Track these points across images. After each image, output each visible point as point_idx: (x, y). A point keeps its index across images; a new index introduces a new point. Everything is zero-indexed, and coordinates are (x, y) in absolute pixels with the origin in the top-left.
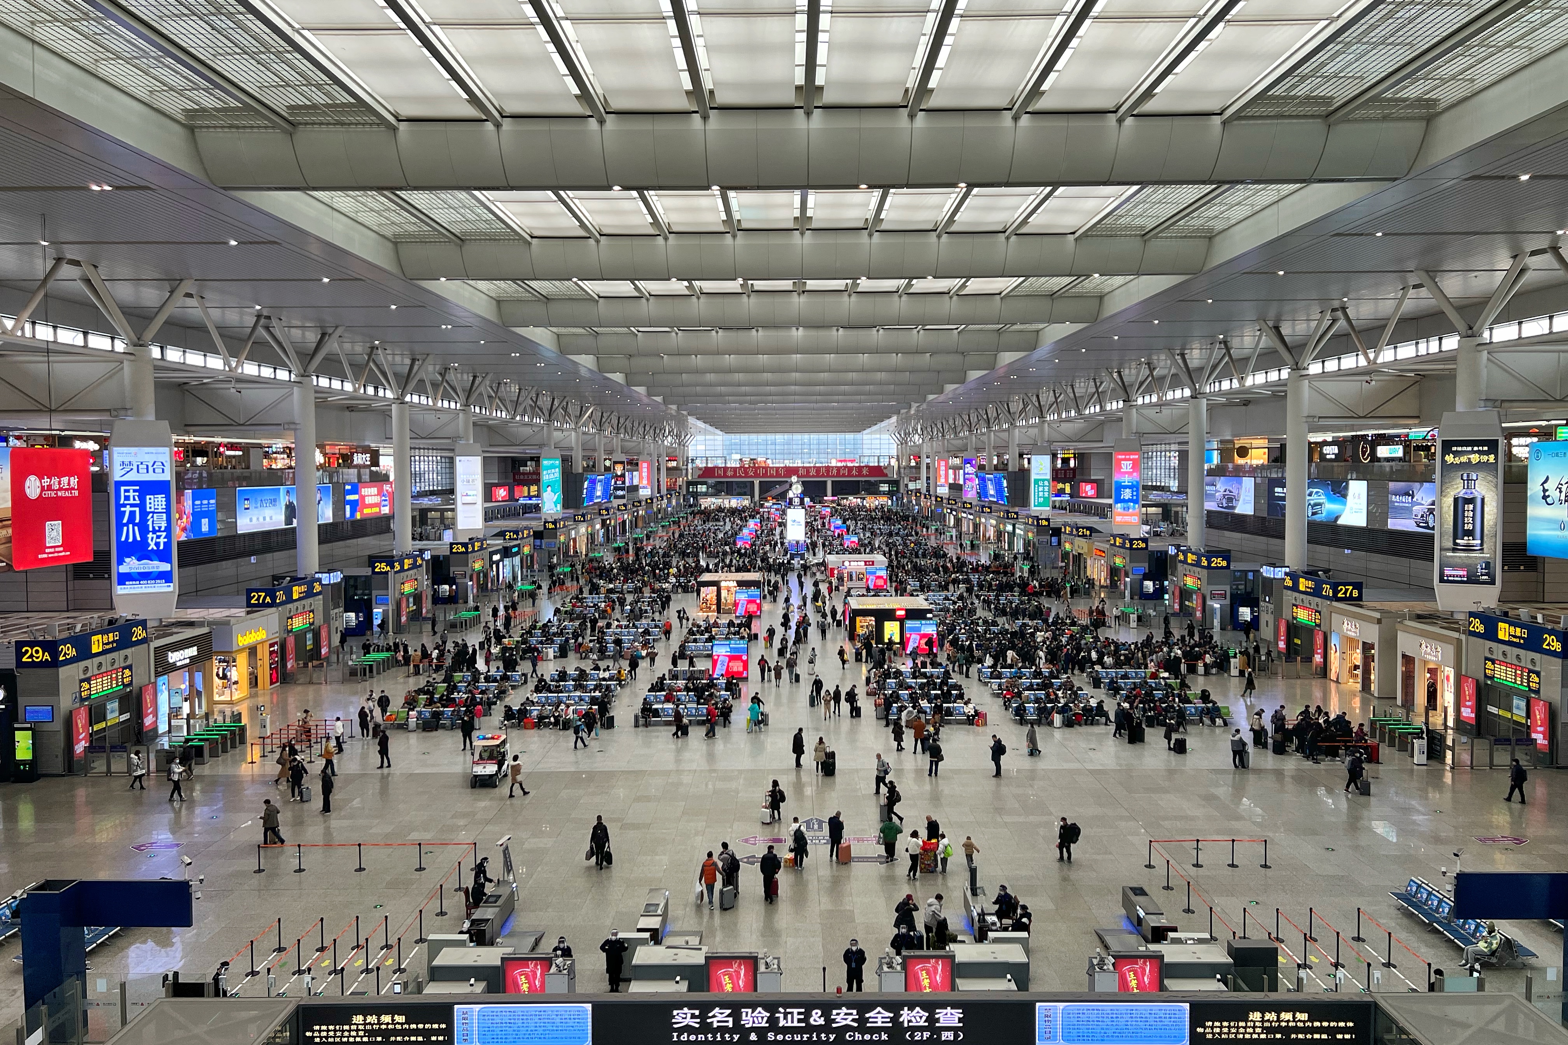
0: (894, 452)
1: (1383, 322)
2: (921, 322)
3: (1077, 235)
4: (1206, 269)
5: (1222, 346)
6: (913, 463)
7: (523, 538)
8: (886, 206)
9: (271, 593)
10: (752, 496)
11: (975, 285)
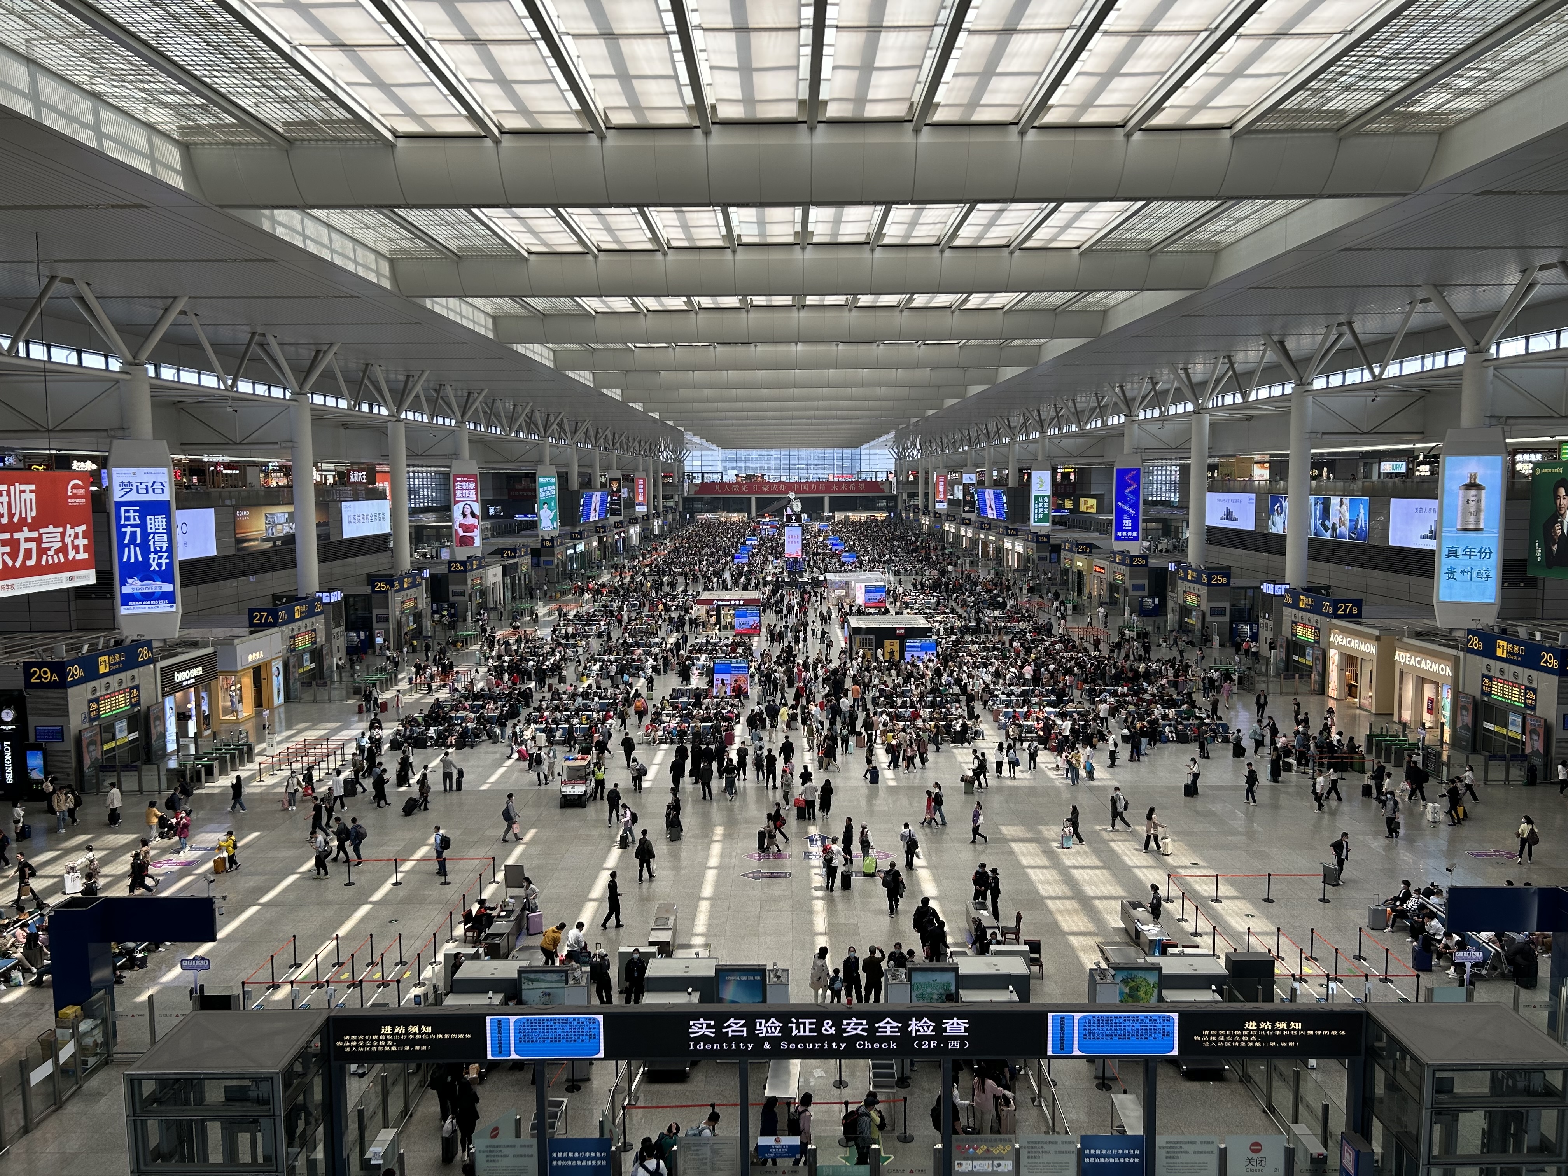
0: (892, 467)
1: (1390, 336)
2: (920, 337)
3: (1082, 249)
4: (1211, 284)
5: (1226, 360)
6: (911, 478)
7: (521, 556)
8: (889, 221)
9: (273, 613)
10: (749, 513)
11: (975, 300)
